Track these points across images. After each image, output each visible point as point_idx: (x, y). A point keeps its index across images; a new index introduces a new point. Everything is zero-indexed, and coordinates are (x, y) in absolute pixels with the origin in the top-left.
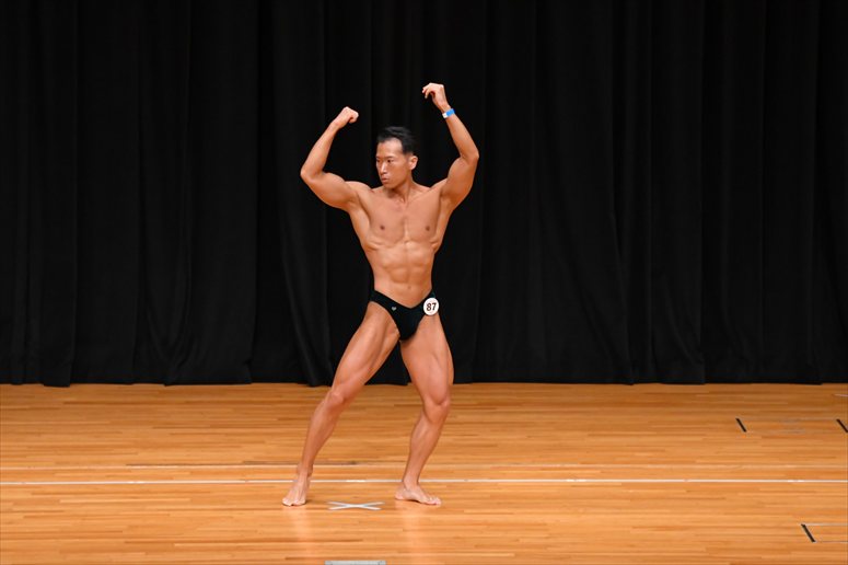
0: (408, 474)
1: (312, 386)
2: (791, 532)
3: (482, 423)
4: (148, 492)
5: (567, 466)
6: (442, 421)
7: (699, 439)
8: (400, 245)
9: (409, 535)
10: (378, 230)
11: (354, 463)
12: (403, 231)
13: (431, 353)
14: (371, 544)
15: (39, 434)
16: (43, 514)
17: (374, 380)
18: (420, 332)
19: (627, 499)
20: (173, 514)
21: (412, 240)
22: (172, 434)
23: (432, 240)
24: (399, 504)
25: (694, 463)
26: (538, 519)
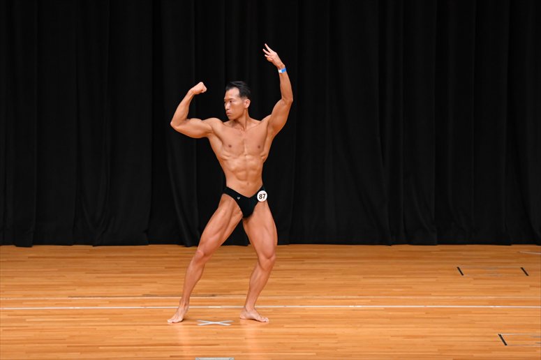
0: (249, 302)
1: (187, 246)
2: (492, 339)
3: (295, 270)
4: (82, 314)
5: (349, 297)
6: (270, 269)
7: (434, 280)
8: (242, 157)
9: (248, 341)
10: (227, 148)
11: (213, 295)
12: (244, 148)
13: (263, 225)
14: (225, 347)
15: (13, 277)
16: (15, 328)
17: (227, 243)
18: (255, 213)
19: (387, 318)
20: (98, 328)
21: (249, 154)
22: (98, 277)
23: (262, 154)
24: (242, 322)
25: (430, 295)
26: (332, 331)
